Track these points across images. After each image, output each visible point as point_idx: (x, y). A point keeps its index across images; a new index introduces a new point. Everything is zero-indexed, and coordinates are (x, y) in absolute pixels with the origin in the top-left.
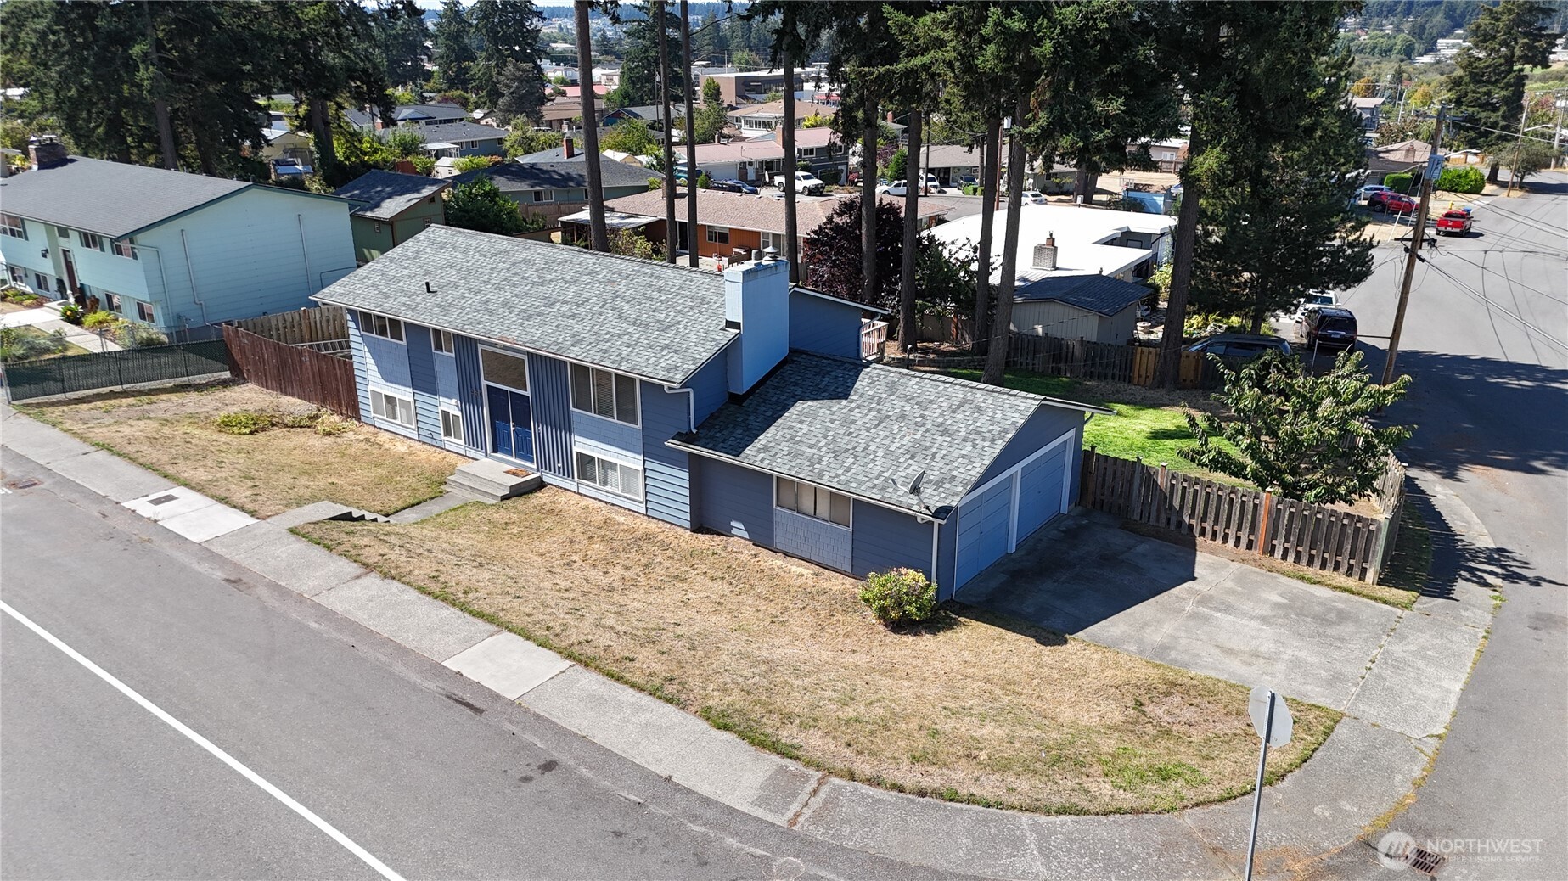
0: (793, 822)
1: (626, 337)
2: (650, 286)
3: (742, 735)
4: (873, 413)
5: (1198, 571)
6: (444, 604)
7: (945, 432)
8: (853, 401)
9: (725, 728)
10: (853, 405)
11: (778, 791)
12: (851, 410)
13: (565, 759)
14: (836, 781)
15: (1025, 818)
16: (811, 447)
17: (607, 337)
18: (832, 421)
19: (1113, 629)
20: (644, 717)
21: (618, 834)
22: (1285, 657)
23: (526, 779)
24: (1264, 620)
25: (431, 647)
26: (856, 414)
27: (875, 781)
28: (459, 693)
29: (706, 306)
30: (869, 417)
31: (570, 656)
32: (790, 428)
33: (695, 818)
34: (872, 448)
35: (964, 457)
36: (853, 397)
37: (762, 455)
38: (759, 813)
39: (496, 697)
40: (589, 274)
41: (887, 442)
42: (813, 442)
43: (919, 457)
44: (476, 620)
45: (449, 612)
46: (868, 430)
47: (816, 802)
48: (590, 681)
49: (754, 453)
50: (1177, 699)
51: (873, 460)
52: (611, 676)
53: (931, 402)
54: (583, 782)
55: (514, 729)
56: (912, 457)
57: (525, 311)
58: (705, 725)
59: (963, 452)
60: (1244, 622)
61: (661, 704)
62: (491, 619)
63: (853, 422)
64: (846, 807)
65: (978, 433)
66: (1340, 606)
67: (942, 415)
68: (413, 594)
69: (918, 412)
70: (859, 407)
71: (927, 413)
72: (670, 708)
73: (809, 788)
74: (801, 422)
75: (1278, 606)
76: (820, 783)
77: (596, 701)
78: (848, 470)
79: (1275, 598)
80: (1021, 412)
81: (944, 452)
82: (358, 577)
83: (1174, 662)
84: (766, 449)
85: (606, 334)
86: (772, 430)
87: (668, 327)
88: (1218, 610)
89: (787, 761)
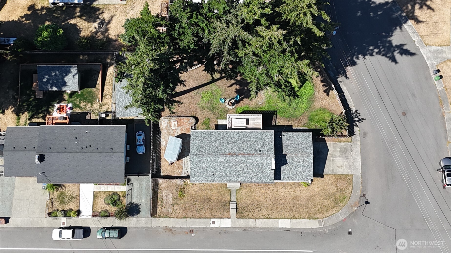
0: (323, 226)
1: (258, 175)
2: (251, 162)
3: (312, 219)
4: (293, 166)
5: (329, 148)
6: (269, 219)
7: (305, 167)
8: (289, 164)
9: (310, 219)
10: (289, 165)
11: (320, 222)
12: (290, 166)
13: (302, 231)
14: (323, 219)
15: (338, 213)
16: (289, 175)
17: (255, 176)
18: (289, 169)
19: (327, 169)
20: (303, 222)
21: (313, 236)
22: (344, 165)
23: (302, 235)
24: (339, 156)
25: (275, 226)
26: (291, 167)
27: (326, 217)
28: (285, 230)
29: (264, 165)
30: (293, 167)
31: (289, 219)
32: (284, 172)
33: (317, 230)
34: (297, 173)
35: (309, 170)
36: (289, 163)
37: (284, 179)
38: (320, 227)
39: (289, 228)
40: (237, 162)
41: (298, 171)
42: (289, 174)
43: (304, 172)
44: (275, 219)
45: (271, 220)
46: (295, 169)
47: (323, 223)
48: (294, 221)
49: (283, 179)
50: (339, 182)
51: (299, 175)
52: (295, 219)
53: (299, 161)
54: (306, 232)
55: (294, 231)
56: (303, 173)
57: (235, 175)
58: (309, 220)
59: (309, 169)
60: (338, 158)
61: (303, 220)
62: (276, 218)
63: (292, 168)
64: (326, 221)
65: (309, 165)
66: (345, 147)
67: (302, 164)
68: (264, 220)
69: (299, 164)
70: (290, 165)
71: (300, 164)
72: (304, 220)
73: (322, 221)
74: (285, 171)
75: (340, 151)
76: (322, 220)
77: (297, 223)
78: (297, 178)
79: (339, 150)
80: (312, 160)
81: (306, 170)
82: (255, 221)
83: (335, 173)
84: (284, 178)
85: (254, 175)
86: (282, 174)
87: (263, 171)
88: (334, 157)
89: (318, 219)
